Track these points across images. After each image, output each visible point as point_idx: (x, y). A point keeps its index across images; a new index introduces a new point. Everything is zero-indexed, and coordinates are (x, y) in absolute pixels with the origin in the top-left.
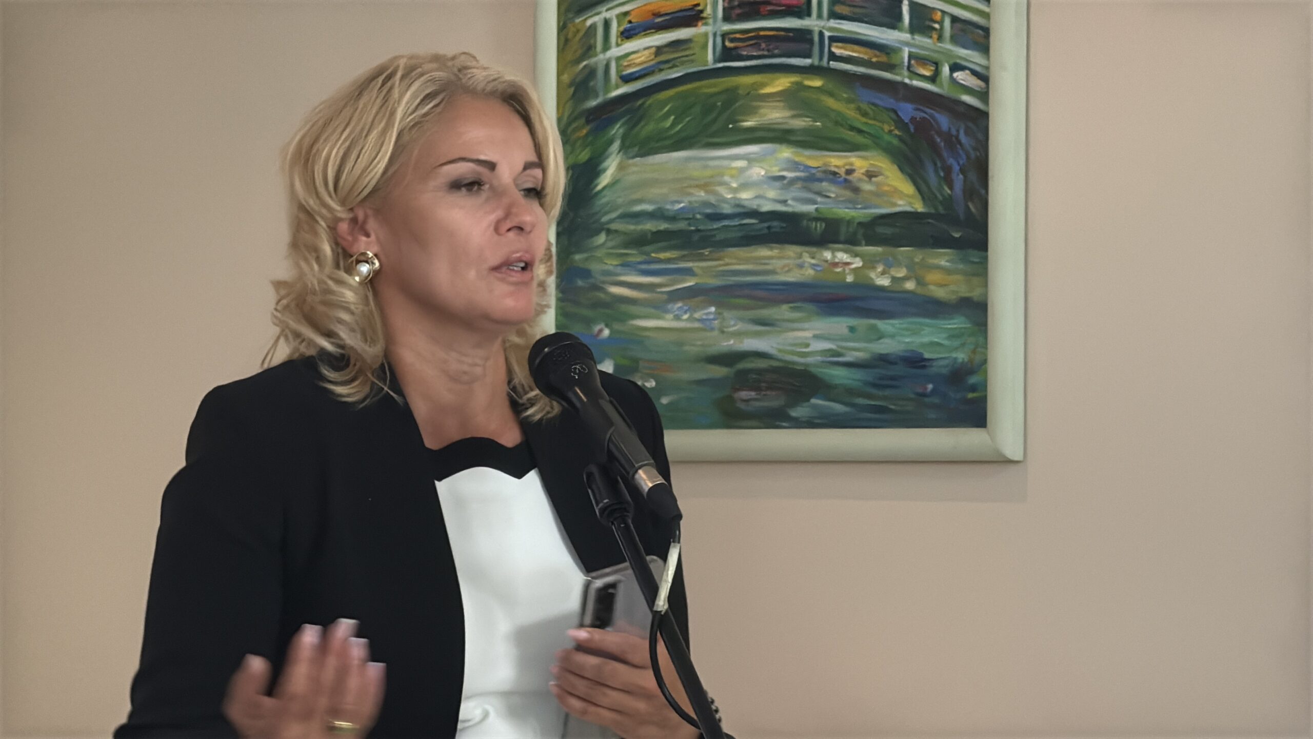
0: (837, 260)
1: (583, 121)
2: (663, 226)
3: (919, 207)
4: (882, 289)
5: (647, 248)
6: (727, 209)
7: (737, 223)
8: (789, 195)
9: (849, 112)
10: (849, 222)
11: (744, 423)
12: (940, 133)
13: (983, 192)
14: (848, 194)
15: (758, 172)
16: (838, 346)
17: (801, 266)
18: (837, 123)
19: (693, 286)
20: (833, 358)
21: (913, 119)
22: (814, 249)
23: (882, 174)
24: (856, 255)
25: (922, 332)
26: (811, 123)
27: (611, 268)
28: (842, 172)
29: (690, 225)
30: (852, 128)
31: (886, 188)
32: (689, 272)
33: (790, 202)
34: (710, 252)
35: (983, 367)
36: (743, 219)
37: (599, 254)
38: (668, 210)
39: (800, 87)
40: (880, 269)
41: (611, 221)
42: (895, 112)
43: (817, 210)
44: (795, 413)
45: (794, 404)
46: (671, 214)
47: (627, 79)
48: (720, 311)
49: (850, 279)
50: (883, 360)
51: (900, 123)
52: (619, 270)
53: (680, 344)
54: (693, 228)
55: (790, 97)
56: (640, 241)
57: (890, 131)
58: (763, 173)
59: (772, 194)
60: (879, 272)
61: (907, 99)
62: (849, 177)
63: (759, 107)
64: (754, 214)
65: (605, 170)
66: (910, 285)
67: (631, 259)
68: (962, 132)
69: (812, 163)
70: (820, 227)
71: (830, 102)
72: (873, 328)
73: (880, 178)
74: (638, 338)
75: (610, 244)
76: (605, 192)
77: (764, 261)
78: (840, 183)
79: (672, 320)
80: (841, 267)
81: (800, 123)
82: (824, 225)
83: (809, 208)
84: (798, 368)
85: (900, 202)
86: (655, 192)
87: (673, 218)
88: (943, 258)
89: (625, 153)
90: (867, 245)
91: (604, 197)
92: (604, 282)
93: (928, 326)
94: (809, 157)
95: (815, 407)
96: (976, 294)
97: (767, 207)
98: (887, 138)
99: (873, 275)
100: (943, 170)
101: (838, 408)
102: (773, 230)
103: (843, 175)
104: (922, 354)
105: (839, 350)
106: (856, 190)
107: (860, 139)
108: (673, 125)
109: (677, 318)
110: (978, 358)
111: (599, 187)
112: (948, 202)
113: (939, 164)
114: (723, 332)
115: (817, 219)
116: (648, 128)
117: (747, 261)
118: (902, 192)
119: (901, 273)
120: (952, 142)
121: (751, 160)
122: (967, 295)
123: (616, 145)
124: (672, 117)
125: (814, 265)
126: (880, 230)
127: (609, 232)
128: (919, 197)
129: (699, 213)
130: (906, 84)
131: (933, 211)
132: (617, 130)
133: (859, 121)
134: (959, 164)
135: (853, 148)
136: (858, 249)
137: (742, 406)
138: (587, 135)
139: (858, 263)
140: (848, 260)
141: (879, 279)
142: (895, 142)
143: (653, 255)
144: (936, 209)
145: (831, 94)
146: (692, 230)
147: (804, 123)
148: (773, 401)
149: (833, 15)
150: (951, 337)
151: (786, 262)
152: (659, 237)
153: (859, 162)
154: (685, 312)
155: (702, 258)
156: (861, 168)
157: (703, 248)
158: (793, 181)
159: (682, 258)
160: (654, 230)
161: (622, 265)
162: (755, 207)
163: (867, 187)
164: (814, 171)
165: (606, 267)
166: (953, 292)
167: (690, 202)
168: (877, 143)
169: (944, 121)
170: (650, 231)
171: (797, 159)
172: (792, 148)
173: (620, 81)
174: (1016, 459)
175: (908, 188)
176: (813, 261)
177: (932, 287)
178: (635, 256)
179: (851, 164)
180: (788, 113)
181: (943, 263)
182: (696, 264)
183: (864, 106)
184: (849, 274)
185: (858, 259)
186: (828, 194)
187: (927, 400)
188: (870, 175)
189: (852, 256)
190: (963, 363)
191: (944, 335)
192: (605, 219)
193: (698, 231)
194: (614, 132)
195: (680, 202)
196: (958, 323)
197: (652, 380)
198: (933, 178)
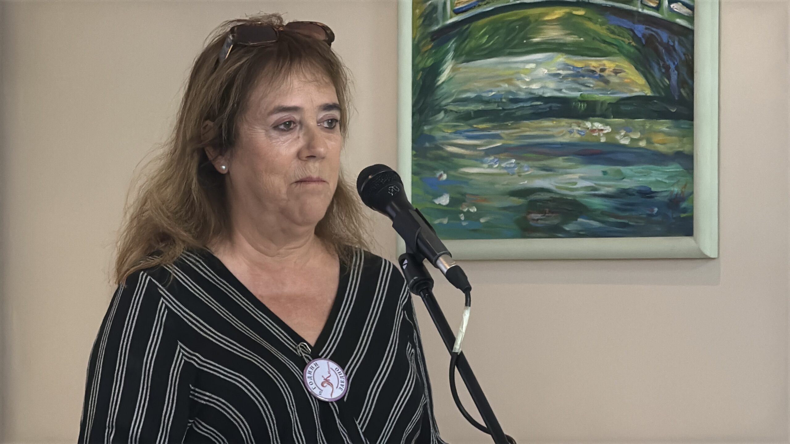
0: (594, 128)
1: (429, 39)
2: (481, 107)
3: (648, 92)
4: (624, 146)
5: (471, 122)
6: (522, 95)
7: (528, 105)
8: (563, 86)
9: (602, 31)
10: (602, 103)
11: (534, 235)
12: (661, 43)
13: (690, 82)
14: (602, 84)
15: (543, 71)
16: (595, 184)
17: (571, 132)
18: (594, 39)
19: (501, 145)
20: (593, 192)
21: (644, 35)
22: (580, 121)
23: (624, 72)
24: (607, 124)
25: (651, 175)
26: (577, 39)
27: (446, 134)
28: (598, 70)
29: (498, 106)
30: (605, 42)
31: (626, 80)
32: (498, 137)
33: (564, 91)
34: (512, 124)
35: (691, 196)
36: (532, 102)
37: (440, 125)
38: (485, 97)
39: (571, 15)
40: (623, 133)
41: (447, 105)
42: (632, 30)
43: (581, 94)
44: (567, 228)
45: (566, 222)
46: (486, 99)
47: (457, 12)
48: (518, 161)
49: (603, 140)
50: (625, 193)
51: (635, 37)
52: (453, 136)
53: (493, 184)
54: (500, 108)
55: (563, 22)
56: (466, 117)
57: (630, 43)
58: (546, 71)
59: (552, 85)
60: (623, 135)
61: (640, 22)
62: (602, 74)
63: (542, 29)
64: (540, 98)
65: (443, 71)
66: (643, 144)
67: (460, 129)
68: (676, 43)
69: (579, 65)
70: (583, 106)
71: (590, 25)
72: (619, 172)
73: (622, 74)
74: (465, 180)
75: (447, 119)
76: (444, 85)
77: (547, 129)
78: (596, 78)
79: (487, 168)
80: (597, 132)
81: (570, 39)
82: (586, 105)
83: (577, 94)
84: (570, 198)
85: (636, 90)
86: (477, 85)
87: (487, 102)
88: (664, 126)
89: (456, 60)
90: (614, 118)
91: (443, 88)
92: (443, 144)
93: (655, 170)
94: (576, 61)
95: (581, 224)
96: (686, 149)
97: (548, 95)
98: (627, 47)
99: (618, 137)
100: (664, 68)
101: (596, 224)
102: (553, 109)
103: (599, 73)
104: (650, 189)
105: (597, 186)
106: (607, 82)
107: (610, 48)
108: (487, 42)
109: (491, 167)
110: (687, 191)
111: (440, 82)
112: (667, 88)
113: (661, 64)
114: (520, 176)
115: (581, 101)
116: (471, 44)
117: (537, 129)
118: (636, 83)
119: (637, 136)
120: (670, 50)
121: (538, 63)
122: (681, 149)
123: (451, 55)
124: (487, 36)
125: (579, 131)
126: (623, 108)
127: (446, 111)
128: (648, 86)
129: (505, 98)
130: (639, 12)
131: (657, 95)
132: (452, 45)
133: (610, 37)
134: (674, 63)
135: (605, 54)
136: (608, 120)
137: (532, 223)
138: (431, 49)
139: (608, 129)
140: (602, 128)
141: (622, 140)
142: (632, 50)
143: (475, 126)
144: (659, 93)
145: (590, 19)
146: (500, 110)
147: (572, 39)
148: (554, 220)
150: (670, 177)
151: (562, 129)
152: (479, 114)
153: (609, 64)
154: (496, 163)
155: (507, 128)
156: (610, 68)
157: (506, 121)
158: (565, 77)
159: (494, 128)
160: (476, 109)
161: (455, 133)
162: (541, 94)
163: (614, 80)
164: (580, 70)
165: (444, 134)
166: (671, 148)
167: (499, 92)
168: (621, 52)
169: (664, 36)
170: (473, 110)
171: (569, 62)
172: (565, 55)
173: (452, 13)
174: (712, 256)
175: (641, 80)
176: (579, 129)
177: (656, 145)
178: (463, 126)
179: (604, 65)
180: (562, 33)
181: (664, 129)
182: (503, 131)
183: (612, 28)
184: (603, 136)
185: (608, 127)
186: (588, 85)
187: (654, 218)
188: (616, 72)
189: (603, 125)
190: (677, 195)
191: (666, 176)
192: (444, 103)
193: (504, 110)
194: (449, 47)
195: (492, 91)
196: (674, 168)
197: (474, 207)
198: (657, 74)
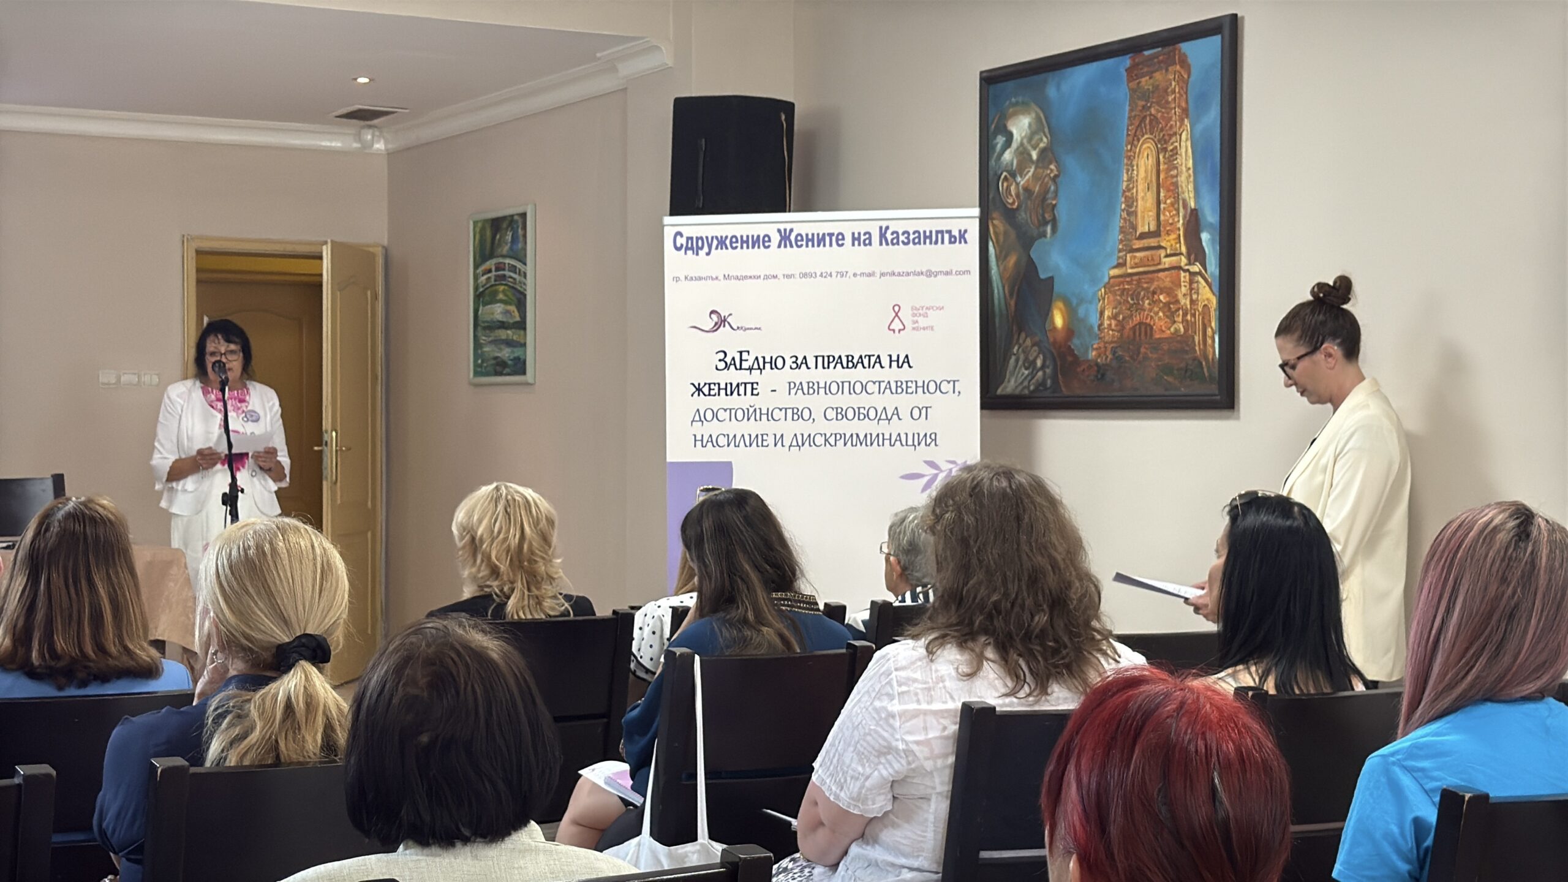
17: (504, 335)
25: (513, 350)
30: (510, 300)
55: (504, 291)
70: (507, 325)
91: (480, 317)
134: (522, 307)
149: (509, 271)
158: (503, 313)
181: (518, 333)
182: (492, 334)
187: (508, 369)
192: (482, 322)
196: (523, 349)
